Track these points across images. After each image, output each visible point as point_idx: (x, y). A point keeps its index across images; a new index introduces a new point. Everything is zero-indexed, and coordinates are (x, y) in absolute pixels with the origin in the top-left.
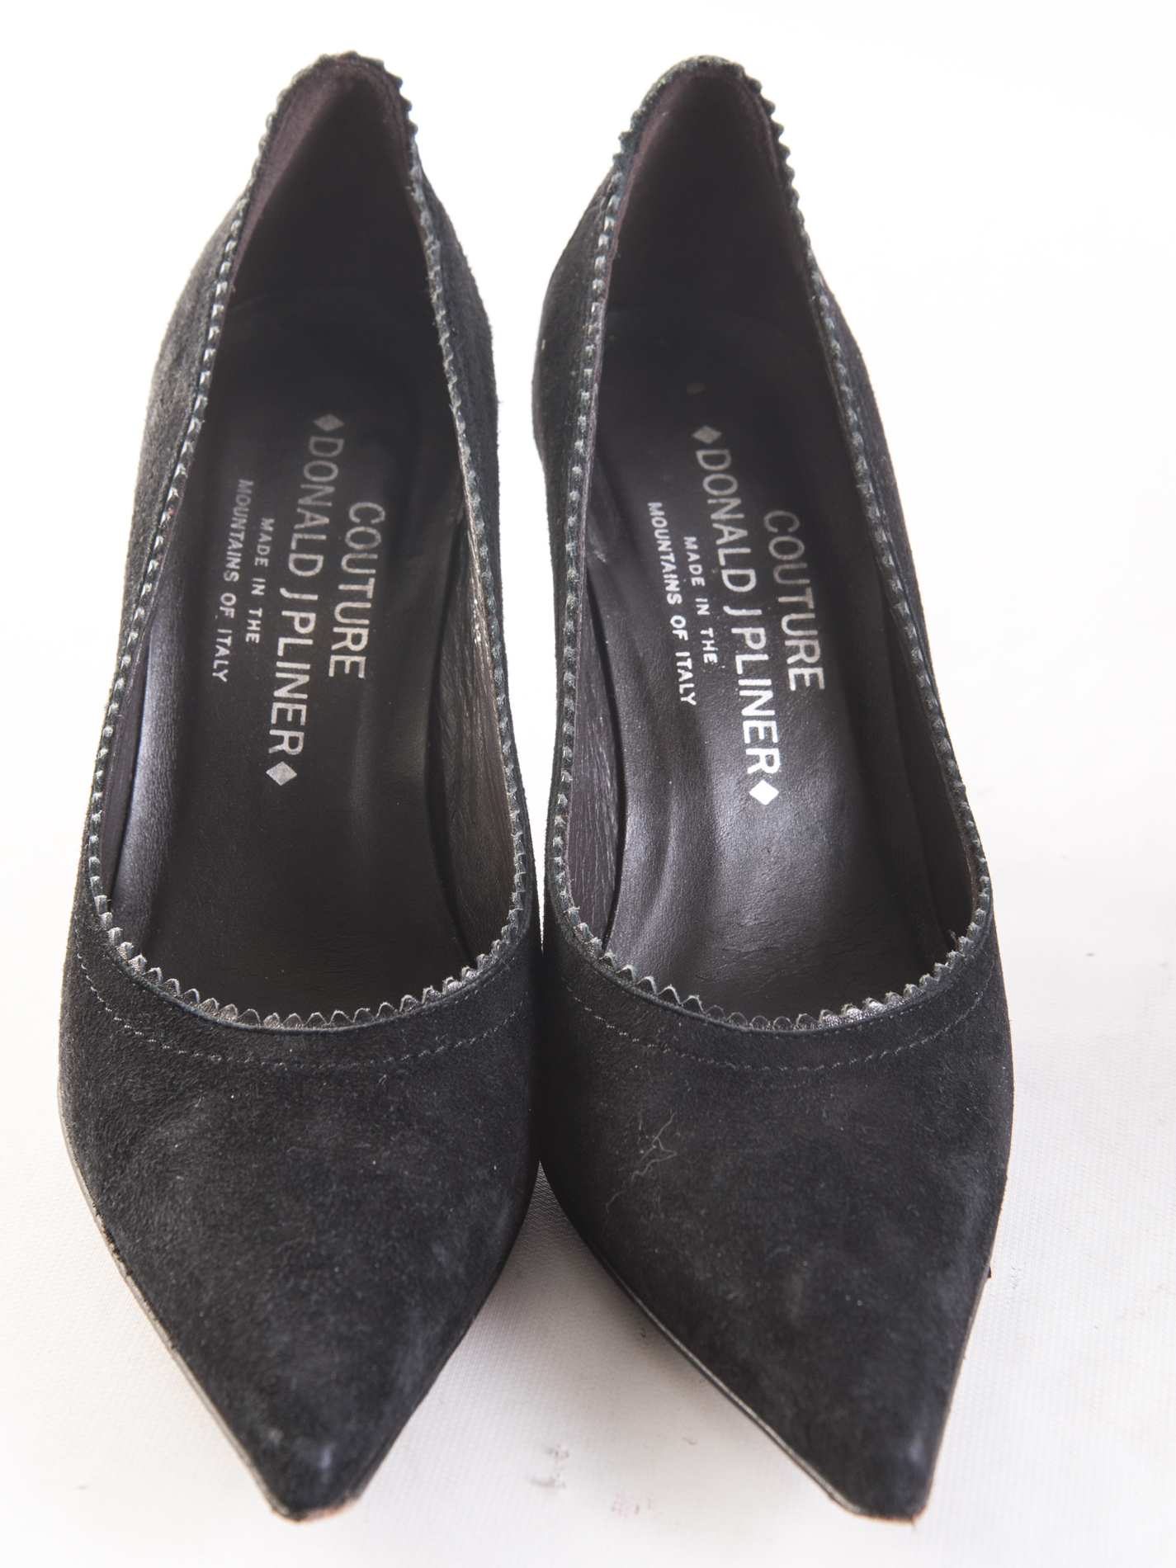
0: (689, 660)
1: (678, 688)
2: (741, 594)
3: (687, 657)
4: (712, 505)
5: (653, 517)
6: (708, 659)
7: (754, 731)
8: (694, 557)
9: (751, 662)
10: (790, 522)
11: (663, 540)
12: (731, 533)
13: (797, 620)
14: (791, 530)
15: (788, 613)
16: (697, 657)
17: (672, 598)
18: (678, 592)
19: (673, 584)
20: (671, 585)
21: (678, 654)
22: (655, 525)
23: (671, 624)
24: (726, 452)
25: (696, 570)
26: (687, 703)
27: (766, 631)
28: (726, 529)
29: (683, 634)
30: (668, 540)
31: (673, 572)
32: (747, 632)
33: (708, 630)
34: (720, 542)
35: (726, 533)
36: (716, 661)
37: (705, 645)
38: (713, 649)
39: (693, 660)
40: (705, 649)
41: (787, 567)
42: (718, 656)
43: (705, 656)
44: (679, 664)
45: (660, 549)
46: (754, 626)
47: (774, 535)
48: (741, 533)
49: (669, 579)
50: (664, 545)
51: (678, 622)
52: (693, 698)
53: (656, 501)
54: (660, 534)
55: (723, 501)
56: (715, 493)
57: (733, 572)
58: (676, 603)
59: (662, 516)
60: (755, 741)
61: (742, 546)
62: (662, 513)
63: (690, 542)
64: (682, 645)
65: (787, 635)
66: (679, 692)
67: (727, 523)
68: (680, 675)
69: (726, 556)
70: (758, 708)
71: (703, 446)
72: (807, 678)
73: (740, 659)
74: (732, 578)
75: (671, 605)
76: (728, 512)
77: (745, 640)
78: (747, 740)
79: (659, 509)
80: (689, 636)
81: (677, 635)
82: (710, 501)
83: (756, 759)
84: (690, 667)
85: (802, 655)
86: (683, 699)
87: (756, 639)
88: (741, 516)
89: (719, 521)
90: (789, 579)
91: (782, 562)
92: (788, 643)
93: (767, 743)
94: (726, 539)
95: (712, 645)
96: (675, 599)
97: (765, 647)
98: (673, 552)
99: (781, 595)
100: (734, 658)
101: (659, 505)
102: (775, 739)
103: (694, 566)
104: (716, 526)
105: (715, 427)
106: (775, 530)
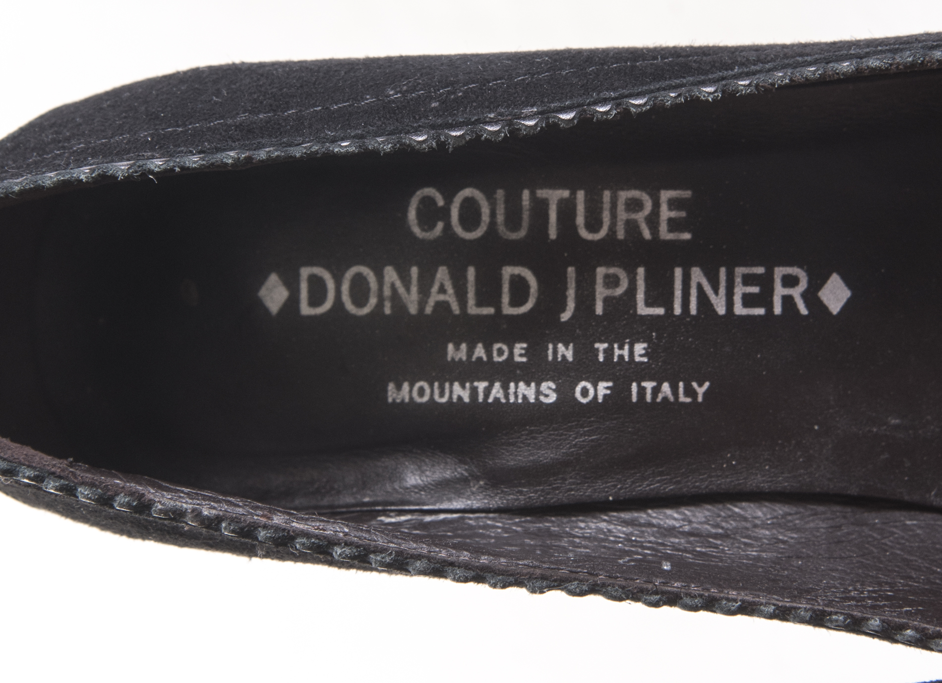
0: (644, 384)
1: (683, 404)
2: (541, 291)
3: (639, 386)
4: (393, 307)
5: (411, 398)
6: (641, 356)
7: (748, 300)
8: (480, 351)
9: (647, 293)
10: (427, 203)
11: (451, 392)
12: (442, 290)
13: (586, 218)
14: (441, 203)
15: (574, 228)
16: (640, 372)
17: (547, 396)
18: (538, 385)
19: (525, 391)
20: (526, 393)
21: (634, 398)
22: (425, 399)
23: (587, 403)
24: (305, 272)
25: (500, 353)
26: (705, 394)
27: (601, 265)
28: (435, 297)
29: (603, 388)
30: (451, 385)
31: (505, 388)
32: (601, 292)
33: (597, 350)
34: (456, 308)
35: (441, 297)
36: (645, 345)
37: (621, 357)
38: (627, 347)
39: (645, 380)
40: (627, 358)
41: (500, 218)
42: (638, 341)
43: (637, 359)
44: (649, 398)
45: (466, 399)
46: (593, 282)
47: (448, 227)
48: (442, 274)
49: (516, 397)
50: (460, 392)
51: (585, 392)
52: (700, 385)
53: (386, 391)
54: (442, 394)
55: (387, 292)
56: (373, 301)
57: (506, 299)
58: (554, 390)
59: (412, 386)
60: (764, 298)
61: (465, 278)
62: (406, 386)
63: (455, 352)
64: (619, 393)
65: (607, 235)
66: (689, 404)
67: (424, 291)
68: (665, 399)
69: (479, 304)
70: (716, 292)
71: (293, 302)
72: (673, 214)
73: (643, 310)
74: (514, 303)
75: (558, 399)
76: (408, 289)
77: (614, 298)
78: (760, 311)
79: (399, 387)
80: (607, 380)
81: (605, 396)
82: (387, 311)
83: (788, 301)
84: (654, 384)
85: (640, 217)
86: (700, 399)
87: (612, 281)
88: (414, 271)
89: (422, 304)
90: (520, 219)
91: (493, 224)
92: (621, 235)
93: (766, 283)
94: (450, 297)
95: (621, 348)
96: (549, 394)
97: (625, 269)
98: (472, 382)
99: (547, 235)
100: (641, 316)
101: (391, 386)
102: (760, 270)
103: (495, 354)
104: (428, 310)
105: (262, 280)
106: (440, 225)
